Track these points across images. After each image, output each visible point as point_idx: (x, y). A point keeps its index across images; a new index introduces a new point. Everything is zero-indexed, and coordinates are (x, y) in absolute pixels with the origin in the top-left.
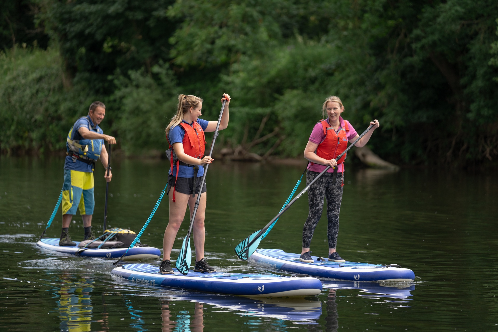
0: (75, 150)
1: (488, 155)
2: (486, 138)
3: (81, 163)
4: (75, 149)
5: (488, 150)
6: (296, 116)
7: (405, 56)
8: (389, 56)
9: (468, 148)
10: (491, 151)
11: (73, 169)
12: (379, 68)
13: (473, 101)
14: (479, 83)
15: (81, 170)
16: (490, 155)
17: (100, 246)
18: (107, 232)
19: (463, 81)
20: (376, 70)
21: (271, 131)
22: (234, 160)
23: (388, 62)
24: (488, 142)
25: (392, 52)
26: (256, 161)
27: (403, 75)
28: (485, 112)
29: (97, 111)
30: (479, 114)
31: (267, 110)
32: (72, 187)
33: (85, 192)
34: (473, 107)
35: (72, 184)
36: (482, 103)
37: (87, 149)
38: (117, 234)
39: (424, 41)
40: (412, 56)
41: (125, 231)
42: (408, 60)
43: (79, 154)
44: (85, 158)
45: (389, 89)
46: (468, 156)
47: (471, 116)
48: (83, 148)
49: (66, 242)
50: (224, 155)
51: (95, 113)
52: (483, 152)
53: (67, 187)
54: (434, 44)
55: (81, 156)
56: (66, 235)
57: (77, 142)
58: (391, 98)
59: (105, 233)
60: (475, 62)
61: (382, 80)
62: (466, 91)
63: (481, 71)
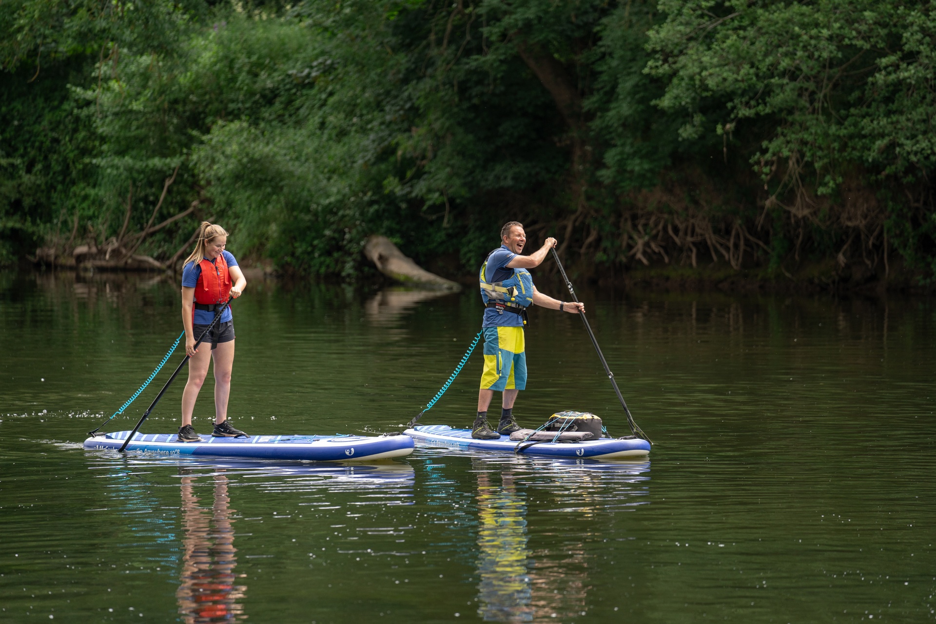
0: (499, 297)
1: (639, 256)
2: (634, 217)
3: (510, 314)
4: (499, 295)
5: (640, 243)
6: (237, 177)
7: (468, 53)
8: (434, 52)
9: (599, 240)
10: (647, 244)
11: (500, 325)
12: (411, 76)
13: (608, 145)
14: (624, 108)
15: (509, 325)
16: (645, 253)
17: (555, 439)
18: (556, 418)
19: (588, 104)
20: (406, 81)
21: (183, 206)
22: (101, 270)
23: (431, 63)
24: (640, 228)
25: (439, 43)
26: (153, 270)
27: (463, 89)
28: (636, 165)
29: (513, 232)
30: (621, 169)
31: (175, 162)
32: (500, 350)
33: (517, 357)
34: (611, 156)
35: (500, 346)
36: (628, 149)
37: (516, 292)
38: (577, 420)
39: (507, 20)
40: (480, 51)
41: (587, 416)
42: (474, 62)
43: (505, 302)
44: (514, 305)
45: (436, 121)
46: (600, 256)
47: (606, 175)
48: (511, 292)
49: (484, 433)
50: (80, 258)
51: (512, 236)
52: (630, 247)
53: (493, 351)
54: (528, 27)
55: (509, 304)
56: (482, 423)
57: (498, 285)
58: (438, 139)
59: (552, 419)
60: (614, 63)
61: (421, 103)
62: (596, 124)
63: (626, 85)
